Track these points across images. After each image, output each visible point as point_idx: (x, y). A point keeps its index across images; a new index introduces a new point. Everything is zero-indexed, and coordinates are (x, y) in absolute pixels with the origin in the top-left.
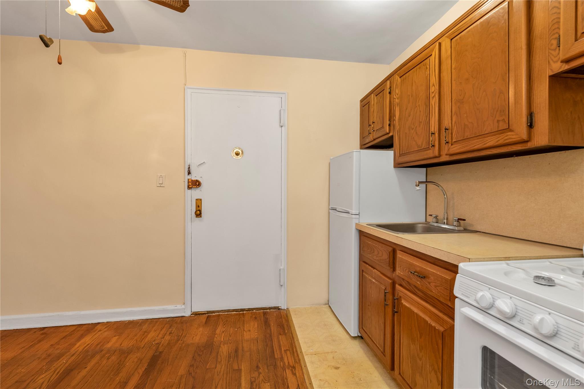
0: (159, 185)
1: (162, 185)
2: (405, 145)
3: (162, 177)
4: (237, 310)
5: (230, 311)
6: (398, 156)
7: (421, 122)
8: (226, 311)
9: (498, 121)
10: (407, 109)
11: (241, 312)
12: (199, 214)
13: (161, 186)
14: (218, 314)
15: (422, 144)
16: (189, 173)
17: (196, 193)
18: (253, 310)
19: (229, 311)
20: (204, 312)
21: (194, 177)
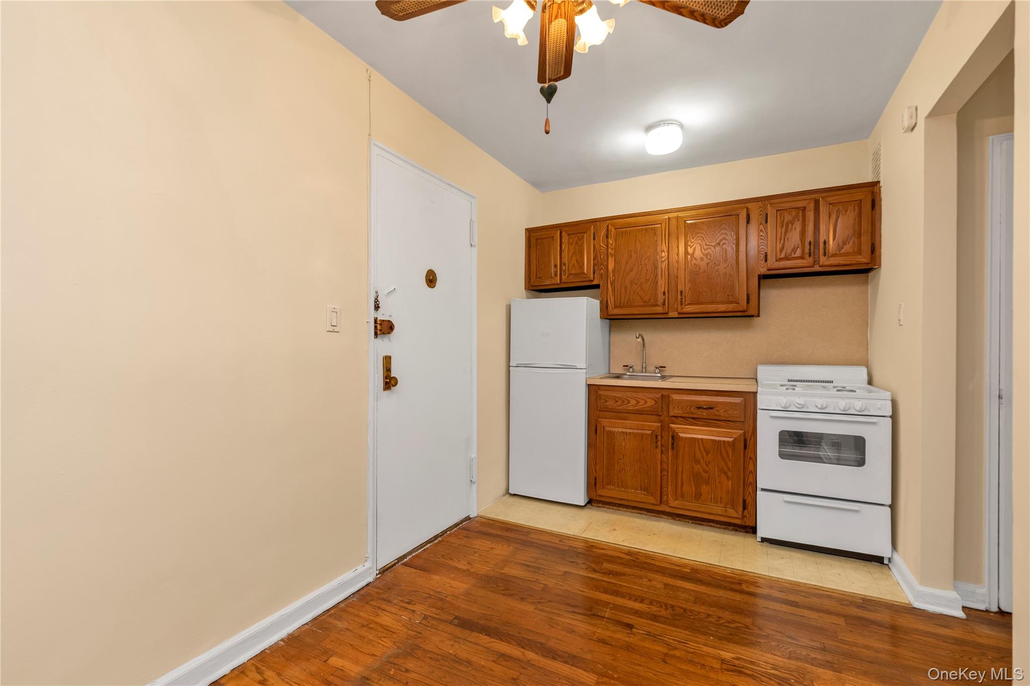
0: (332, 329)
1: (336, 329)
2: (625, 298)
3: (337, 312)
4: (431, 540)
5: (423, 544)
6: (612, 307)
7: (648, 280)
8: (419, 547)
9: (728, 295)
10: (627, 263)
11: (435, 542)
12: (389, 383)
13: (334, 332)
14: (410, 557)
15: (650, 300)
16: (377, 307)
17: (384, 346)
18: (446, 533)
19: (422, 546)
20: (393, 562)
21: (382, 316)
